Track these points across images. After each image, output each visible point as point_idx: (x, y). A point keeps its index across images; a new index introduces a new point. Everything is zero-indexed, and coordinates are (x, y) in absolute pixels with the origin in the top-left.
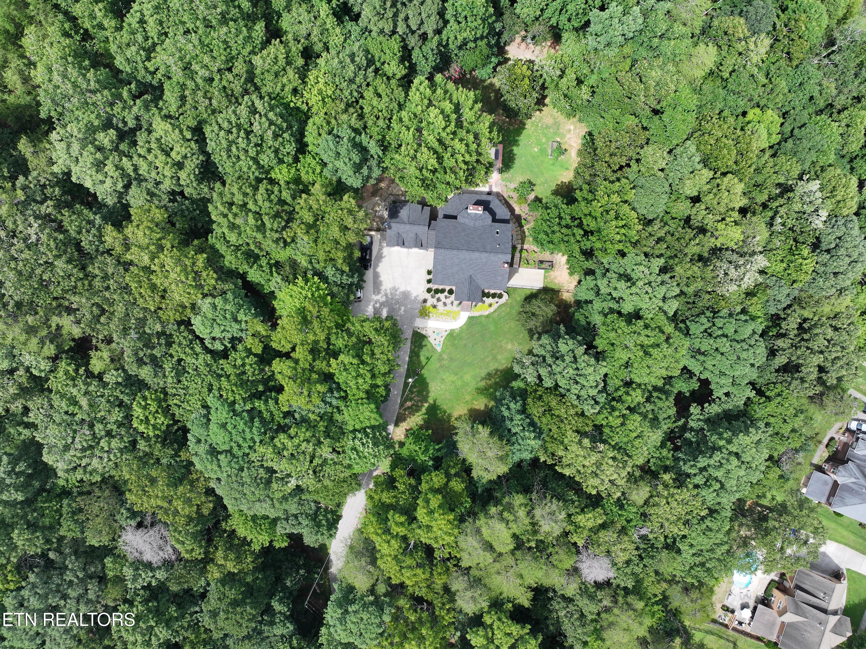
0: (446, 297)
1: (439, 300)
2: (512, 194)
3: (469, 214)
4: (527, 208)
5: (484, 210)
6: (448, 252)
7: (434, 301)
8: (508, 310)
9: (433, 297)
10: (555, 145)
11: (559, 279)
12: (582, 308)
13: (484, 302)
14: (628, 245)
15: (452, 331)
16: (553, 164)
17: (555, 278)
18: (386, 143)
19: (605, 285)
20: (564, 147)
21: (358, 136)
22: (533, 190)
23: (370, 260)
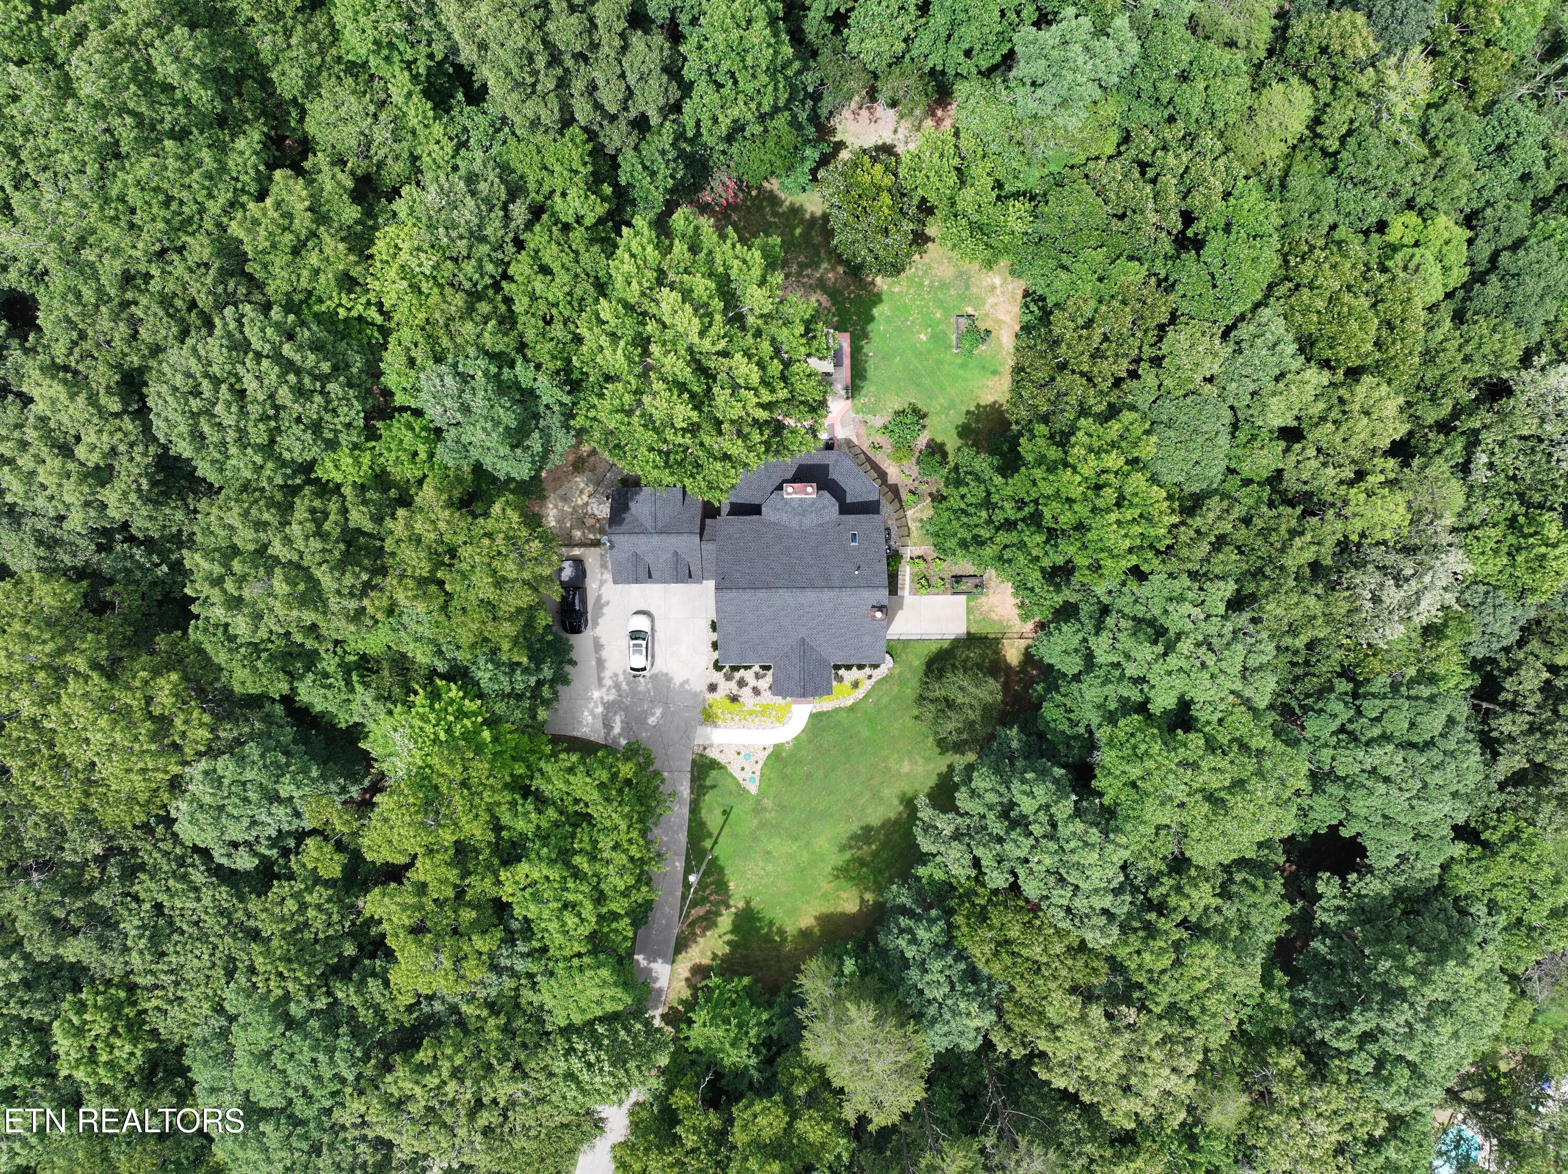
0: (757, 676)
1: (742, 683)
2: (879, 439)
3: (787, 502)
4: (916, 469)
5: (819, 488)
6: (746, 595)
7: (733, 685)
8: (896, 689)
9: (728, 678)
10: (964, 322)
11: (1000, 610)
12: (1058, 691)
13: (840, 679)
14: (1150, 555)
15: (778, 748)
16: (963, 366)
17: (991, 610)
18: (576, 375)
19: (1105, 646)
20: (982, 326)
21: (506, 370)
22: (924, 427)
23: (583, 613)
